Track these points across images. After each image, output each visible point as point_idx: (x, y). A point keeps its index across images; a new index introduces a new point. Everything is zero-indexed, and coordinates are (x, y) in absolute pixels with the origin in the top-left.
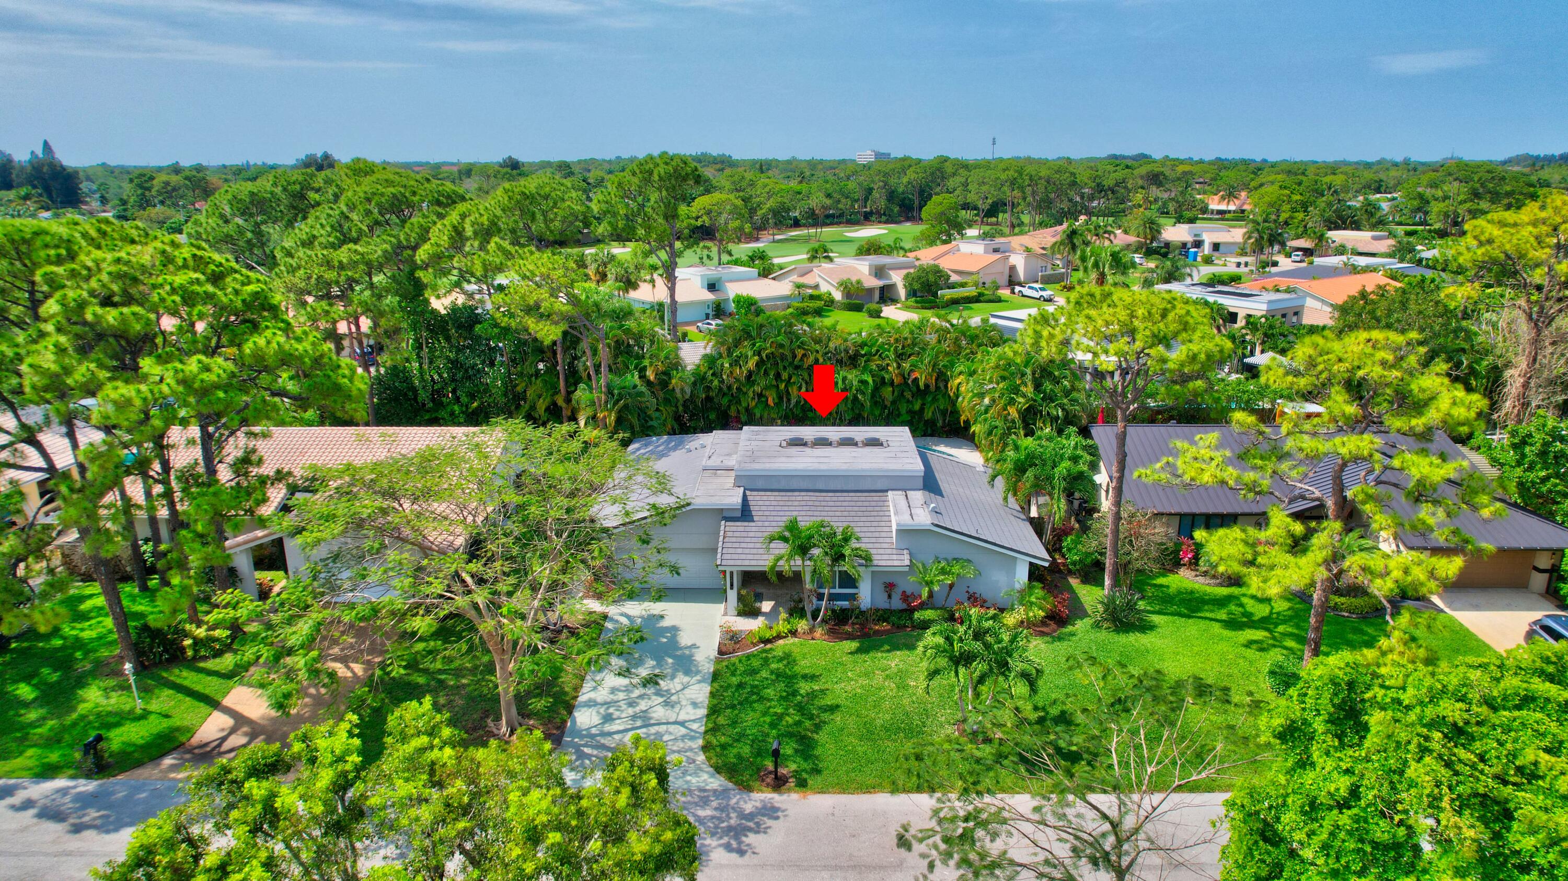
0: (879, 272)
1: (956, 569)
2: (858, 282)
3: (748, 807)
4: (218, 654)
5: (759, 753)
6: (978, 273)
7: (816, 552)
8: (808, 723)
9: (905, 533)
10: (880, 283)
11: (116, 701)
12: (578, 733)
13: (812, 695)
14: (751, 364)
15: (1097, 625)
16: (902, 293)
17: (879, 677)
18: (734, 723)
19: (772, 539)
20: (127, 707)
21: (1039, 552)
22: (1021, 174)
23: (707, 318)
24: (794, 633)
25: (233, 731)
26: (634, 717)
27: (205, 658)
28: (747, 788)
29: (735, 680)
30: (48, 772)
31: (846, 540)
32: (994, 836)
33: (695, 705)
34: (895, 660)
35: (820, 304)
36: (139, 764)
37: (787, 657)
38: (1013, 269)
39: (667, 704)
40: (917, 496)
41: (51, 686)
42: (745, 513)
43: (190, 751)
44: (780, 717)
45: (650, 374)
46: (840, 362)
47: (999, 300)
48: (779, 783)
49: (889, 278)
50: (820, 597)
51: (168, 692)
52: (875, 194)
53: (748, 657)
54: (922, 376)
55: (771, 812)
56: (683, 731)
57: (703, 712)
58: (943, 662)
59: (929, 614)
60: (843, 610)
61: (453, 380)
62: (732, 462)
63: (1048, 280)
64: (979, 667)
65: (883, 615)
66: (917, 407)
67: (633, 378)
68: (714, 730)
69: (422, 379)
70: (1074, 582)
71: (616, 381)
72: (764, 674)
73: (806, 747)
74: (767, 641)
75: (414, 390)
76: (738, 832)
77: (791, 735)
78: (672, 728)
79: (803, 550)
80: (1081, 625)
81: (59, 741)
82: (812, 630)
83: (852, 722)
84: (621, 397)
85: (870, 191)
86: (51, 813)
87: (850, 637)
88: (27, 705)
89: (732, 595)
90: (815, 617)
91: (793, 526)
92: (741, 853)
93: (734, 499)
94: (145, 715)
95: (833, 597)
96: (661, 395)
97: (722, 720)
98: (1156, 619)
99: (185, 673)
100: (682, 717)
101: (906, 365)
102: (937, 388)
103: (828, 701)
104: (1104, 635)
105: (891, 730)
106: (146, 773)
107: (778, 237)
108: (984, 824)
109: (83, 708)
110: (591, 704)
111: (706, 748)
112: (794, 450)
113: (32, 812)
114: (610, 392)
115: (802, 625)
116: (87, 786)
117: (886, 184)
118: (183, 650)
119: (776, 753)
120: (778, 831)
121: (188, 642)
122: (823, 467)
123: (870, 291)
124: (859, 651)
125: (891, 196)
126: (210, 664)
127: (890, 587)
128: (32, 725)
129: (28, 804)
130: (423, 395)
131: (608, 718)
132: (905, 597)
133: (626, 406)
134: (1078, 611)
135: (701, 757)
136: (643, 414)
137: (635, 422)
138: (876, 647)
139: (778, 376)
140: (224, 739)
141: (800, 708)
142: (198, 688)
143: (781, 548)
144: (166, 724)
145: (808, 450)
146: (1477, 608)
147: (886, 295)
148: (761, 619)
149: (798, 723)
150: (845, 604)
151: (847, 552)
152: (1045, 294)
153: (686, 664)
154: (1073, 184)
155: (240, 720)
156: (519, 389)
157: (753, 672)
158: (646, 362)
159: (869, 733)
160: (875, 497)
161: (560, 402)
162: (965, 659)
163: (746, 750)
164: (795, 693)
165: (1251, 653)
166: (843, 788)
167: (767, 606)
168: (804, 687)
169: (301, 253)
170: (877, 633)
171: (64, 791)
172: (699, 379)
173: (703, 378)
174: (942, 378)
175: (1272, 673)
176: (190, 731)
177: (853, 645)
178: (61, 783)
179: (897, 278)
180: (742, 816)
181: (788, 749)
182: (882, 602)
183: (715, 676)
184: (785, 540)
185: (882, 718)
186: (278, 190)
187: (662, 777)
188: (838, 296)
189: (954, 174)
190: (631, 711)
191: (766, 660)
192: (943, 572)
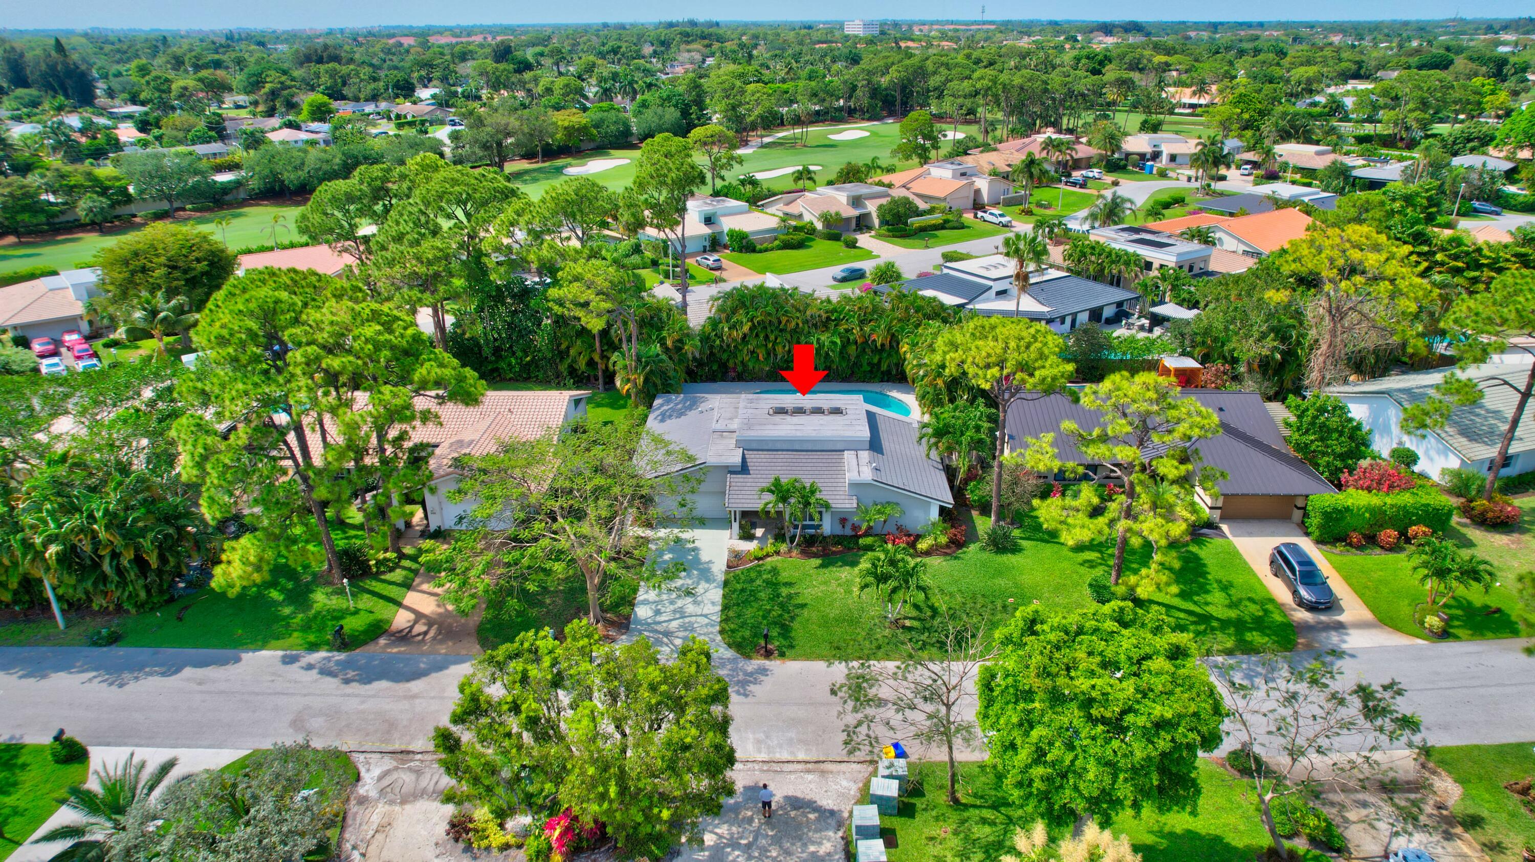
0: (856, 201)
1: (888, 510)
2: (837, 214)
3: (750, 669)
4: (392, 570)
5: (755, 635)
6: (945, 199)
7: (792, 501)
8: (786, 616)
9: (854, 485)
10: (856, 213)
11: (336, 602)
12: (638, 622)
13: (790, 597)
14: (746, 328)
15: (983, 549)
16: (876, 222)
17: (834, 584)
18: (739, 616)
19: (763, 491)
20: (344, 606)
21: (948, 499)
22: (995, 83)
23: (705, 251)
24: (778, 553)
25: (416, 622)
26: (675, 611)
27: (384, 573)
28: (748, 657)
29: (739, 587)
30: (313, 647)
31: (813, 492)
32: (871, 687)
33: (713, 603)
34: (844, 573)
35: (802, 235)
36: (365, 643)
37: (774, 571)
38: (978, 192)
39: (695, 603)
40: (865, 455)
41: (290, 591)
42: (744, 468)
43: (393, 634)
44: (770, 611)
45: (669, 343)
46: (815, 326)
47: (962, 227)
48: (768, 654)
49: (865, 207)
50: (796, 527)
51: (367, 596)
52: (859, 93)
53: (749, 570)
54: (879, 338)
55: (764, 671)
56: (706, 621)
57: (719, 608)
58: (870, 579)
59: (868, 540)
60: (812, 536)
61: (510, 337)
62: (734, 425)
63: (1009, 203)
64: (892, 584)
65: (838, 539)
66: (875, 361)
67: (656, 348)
68: (726, 620)
69: (487, 340)
70: (975, 514)
71: (643, 349)
72: (758, 582)
73: (785, 631)
74: (759, 559)
75: (480, 347)
76: (743, 683)
77: (775, 623)
78: (699, 619)
79: (784, 499)
80: (973, 548)
81: (310, 628)
82: (790, 551)
83: (814, 615)
84: (647, 364)
85: (854, 88)
86: (326, 672)
87: (815, 556)
88: (281, 604)
89: (736, 526)
90: (792, 542)
91: (777, 482)
92: (746, 695)
93: (735, 458)
94: (356, 612)
95: (805, 527)
96: (676, 357)
97: (731, 614)
98: (1024, 543)
99: (374, 583)
100: (705, 611)
101: (867, 329)
102: (891, 346)
103: (799, 601)
104: (986, 556)
105: (839, 620)
106: (371, 648)
107: (767, 140)
108: (867, 681)
109: (317, 607)
110: (646, 602)
111: (722, 632)
112: (778, 418)
113: (315, 671)
114: (639, 359)
115: (783, 547)
116: (341, 656)
117: (869, 82)
118: (369, 567)
119: (766, 637)
120: (768, 682)
121: (373, 562)
122: (799, 434)
123: (848, 220)
124: (822, 566)
125: (875, 92)
126: (389, 577)
127: (843, 521)
128: (288, 617)
129: (310, 667)
130: (487, 351)
131: (658, 612)
132: (855, 528)
133: (651, 371)
134: (971, 536)
135: (719, 638)
136: (663, 374)
137: (658, 382)
138: (832, 564)
139: (767, 337)
140: (412, 627)
141: (782, 606)
142: (385, 593)
143: (770, 497)
144: (371, 618)
145: (788, 418)
146: (1250, 534)
147: (862, 224)
148: (755, 542)
149: (780, 616)
150: (812, 531)
151: (812, 500)
152: (1004, 220)
153: (705, 574)
154: (1046, 91)
155: (419, 616)
156: (563, 347)
157: (752, 581)
158: (664, 334)
159: (825, 623)
160: (835, 455)
161: (597, 358)
162: (882, 579)
163: (747, 633)
164: (778, 596)
165: (1083, 570)
166: (807, 657)
167: (759, 532)
168: (784, 591)
169: (392, 247)
170: (834, 553)
171: (328, 659)
172: (705, 339)
173: (708, 338)
174: (894, 341)
175: (1090, 585)
176: (389, 622)
177: (817, 562)
178: (322, 654)
179: (872, 207)
180: (746, 674)
181: (774, 632)
182: (839, 531)
183: (726, 583)
184: (772, 492)
185: (833, 613)
186: (364, 187)
187: (708, 656)
188: (819, 226)
189: (935, 73)
190: (672, 607)
191: (760, 572)
192: (879, 512)
